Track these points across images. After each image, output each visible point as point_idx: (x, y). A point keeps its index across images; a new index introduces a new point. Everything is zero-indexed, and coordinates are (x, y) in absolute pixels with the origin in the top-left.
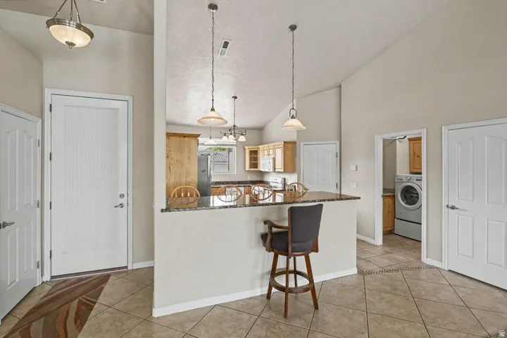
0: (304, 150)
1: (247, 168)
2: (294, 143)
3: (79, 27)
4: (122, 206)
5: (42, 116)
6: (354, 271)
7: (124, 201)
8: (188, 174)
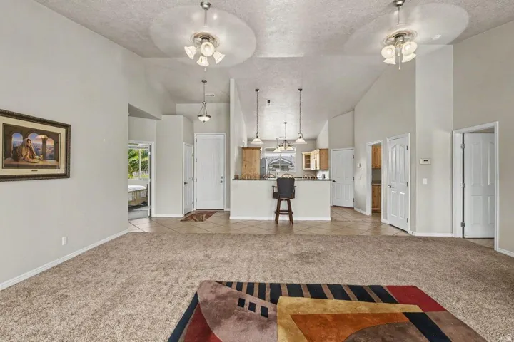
0: (332, 154)
1: (304, 168)
2: (328, 149)
3: (207, 116)
4: (222, 182)
5: (193, 144)
6: (329, 219)
7: (222, 180)
8: (255, 169)
